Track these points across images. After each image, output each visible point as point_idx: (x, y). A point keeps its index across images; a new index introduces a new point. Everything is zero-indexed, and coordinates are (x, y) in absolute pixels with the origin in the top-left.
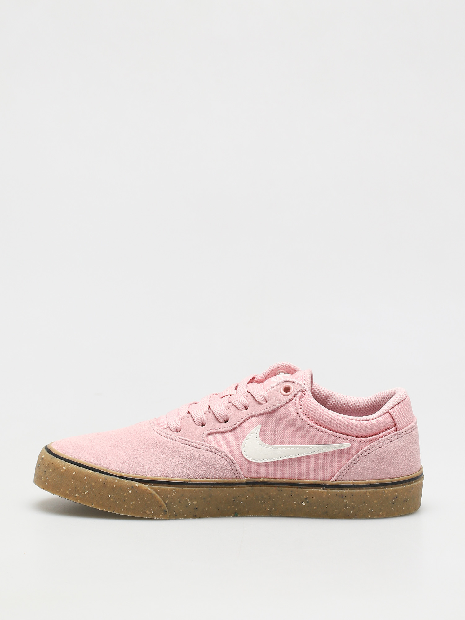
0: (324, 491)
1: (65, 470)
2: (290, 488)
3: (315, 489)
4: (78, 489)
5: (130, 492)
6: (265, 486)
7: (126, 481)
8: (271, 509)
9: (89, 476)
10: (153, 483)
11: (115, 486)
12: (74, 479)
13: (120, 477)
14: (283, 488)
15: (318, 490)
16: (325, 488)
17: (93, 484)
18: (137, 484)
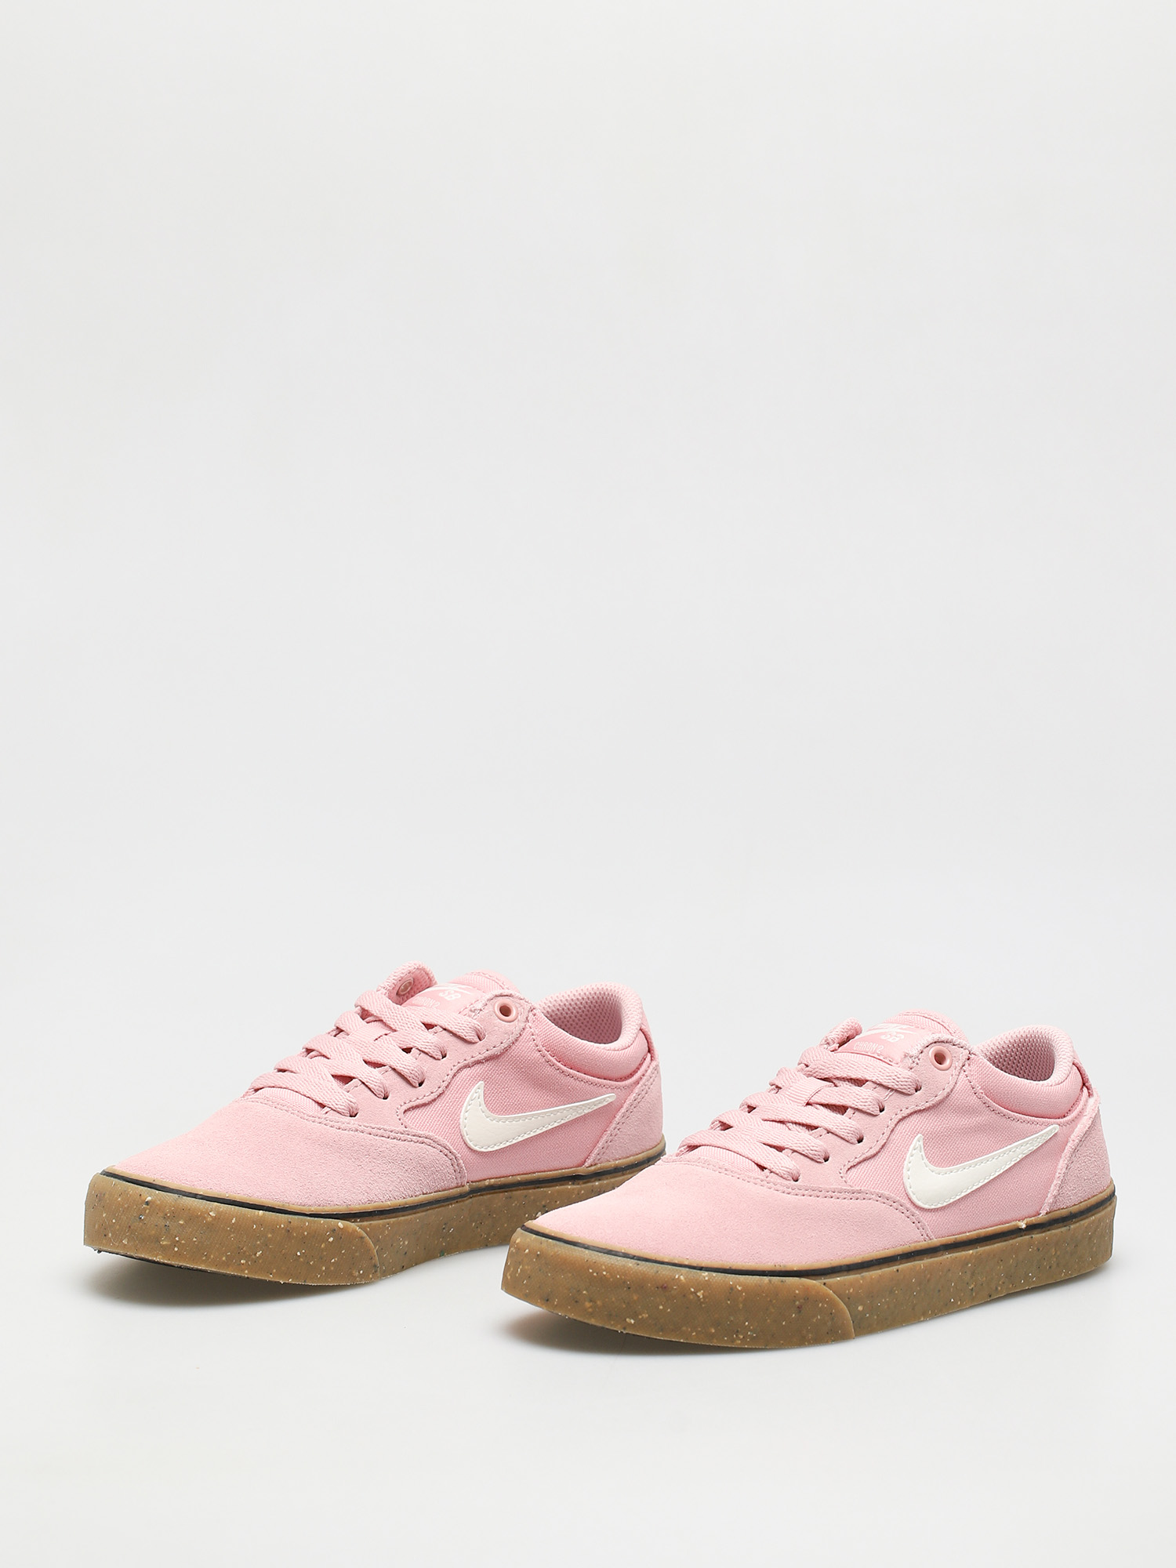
0: (575, 1187)
1: (214, 1218)
2: (524, 1189)
3: (561, 1185)
4: (244, 1249)
5: (331, 1239)
6: (487, 1194)
7: (322, 1221)
8: (488, 1234)
9: (260, 1222)
10: (359, 1217)
11: (306, 1233)
12: (234, 1233)
13: (311, 1215)
14: (514, 1192)
15: (566, 1187)
16: (577, 1182)
17: (270, 1235)
18: (341, 1224)
